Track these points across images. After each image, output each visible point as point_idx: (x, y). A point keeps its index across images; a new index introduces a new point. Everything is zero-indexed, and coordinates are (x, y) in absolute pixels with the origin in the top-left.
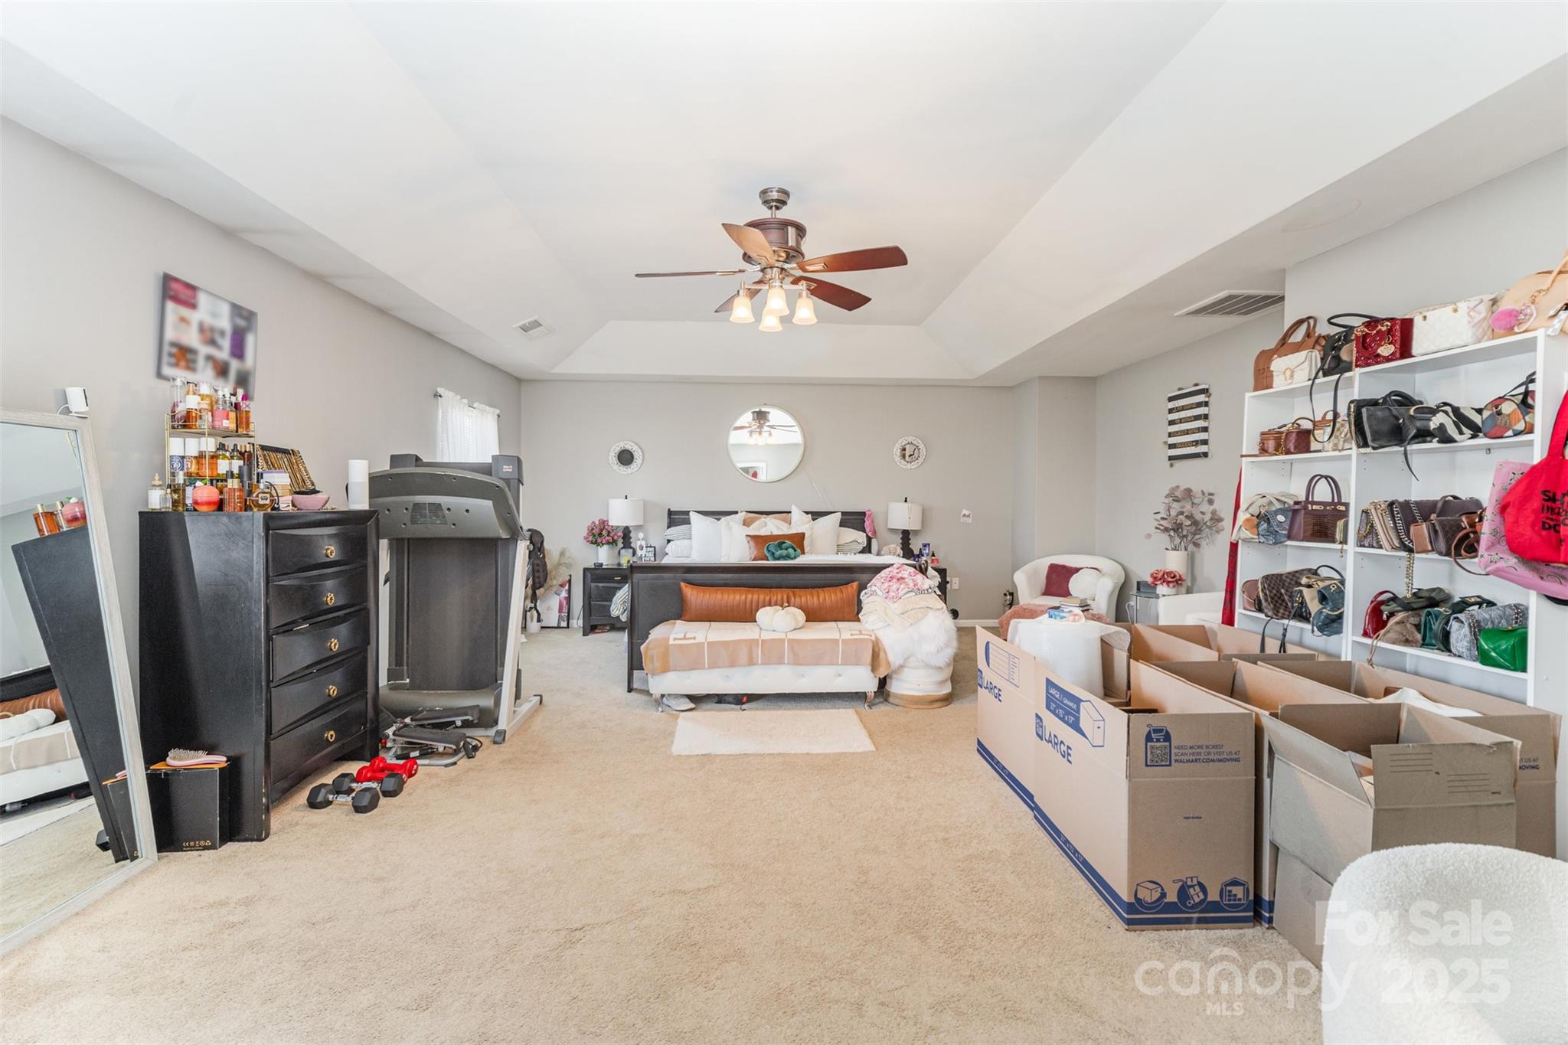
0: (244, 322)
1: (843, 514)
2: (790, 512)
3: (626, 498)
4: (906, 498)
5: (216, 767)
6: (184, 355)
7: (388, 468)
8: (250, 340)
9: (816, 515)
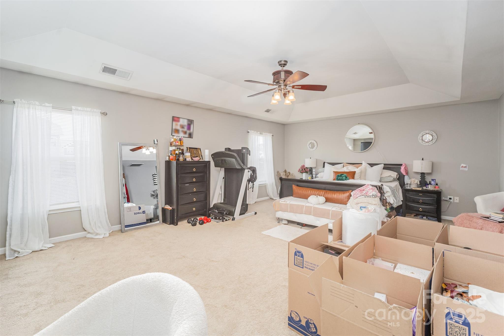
0: (190, 123)
1: (385, 164)
2: (362, 164)
3: (311, 158)
4: (423, 158)
5: (170, 209)
6: (177, 131)
7: (224, 151)
8: (192, 126)
9: (372, 165)
